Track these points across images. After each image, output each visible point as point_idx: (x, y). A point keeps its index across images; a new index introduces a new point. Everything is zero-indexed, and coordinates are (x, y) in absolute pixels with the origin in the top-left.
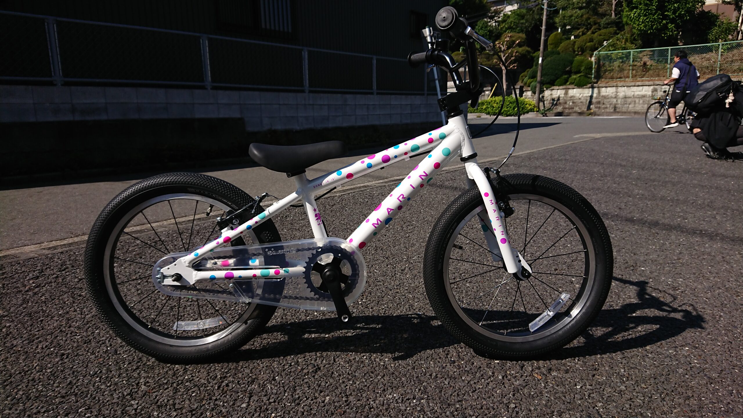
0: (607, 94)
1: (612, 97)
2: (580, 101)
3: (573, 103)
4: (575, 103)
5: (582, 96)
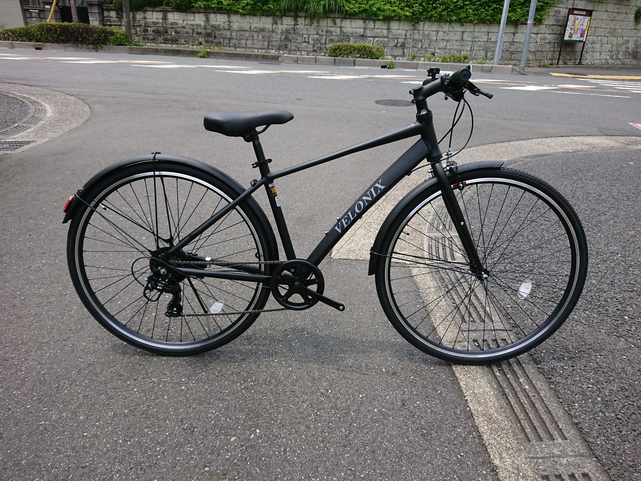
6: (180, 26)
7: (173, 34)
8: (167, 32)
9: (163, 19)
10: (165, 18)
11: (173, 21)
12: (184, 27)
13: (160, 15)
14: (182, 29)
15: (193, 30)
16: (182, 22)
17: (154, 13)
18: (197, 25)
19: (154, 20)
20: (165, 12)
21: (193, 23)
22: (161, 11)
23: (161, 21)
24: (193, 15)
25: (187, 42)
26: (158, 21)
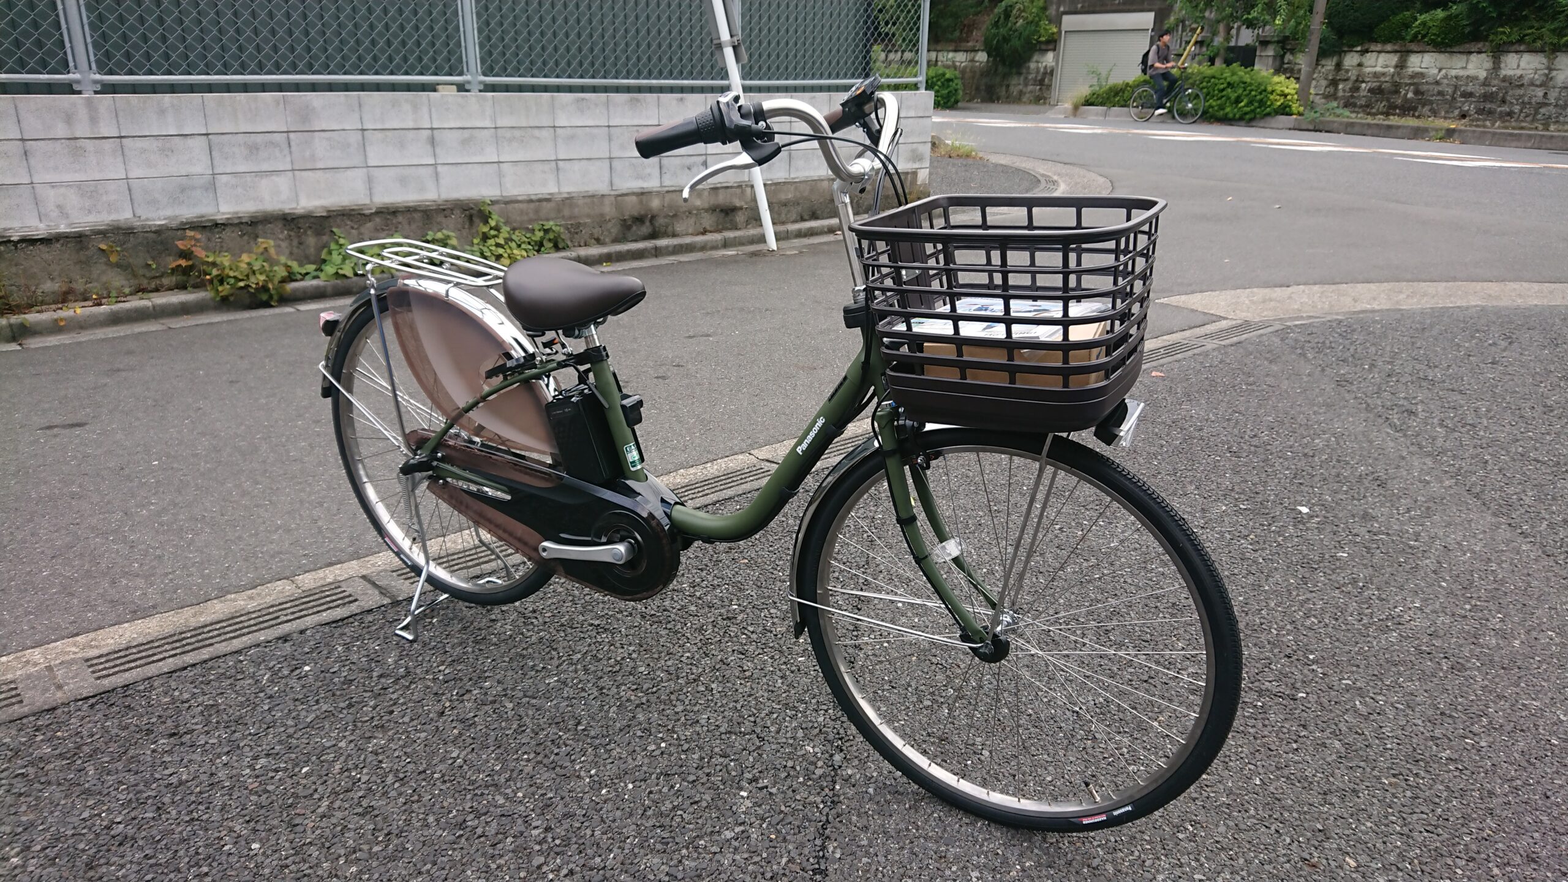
0: (1519, 72)
1: (1532, 84)
2: (1437, 88)
3: (1417, 92)
4: (1422, 94)
5: (1446, 77)
6: (1430, 80)
7: (1410, 95)
8: (1397, 92)
9: (1396, 67)
10: (1401, 66)
11: (1418, 70)
12: (1437, 83)
13: (1394, 59)
14: (1431, 87)
15: (1456, 87)
16: (1436, 71)
17: (1383, 56)
18: (1468, 77)
19: (1378, 69)
20: (1405, 53)
21: (1461, 73)
22: (1395, 52)
23: (1392, 70)
24: (1464, 57)
25: (1435, 113)
26: (1386, 70)
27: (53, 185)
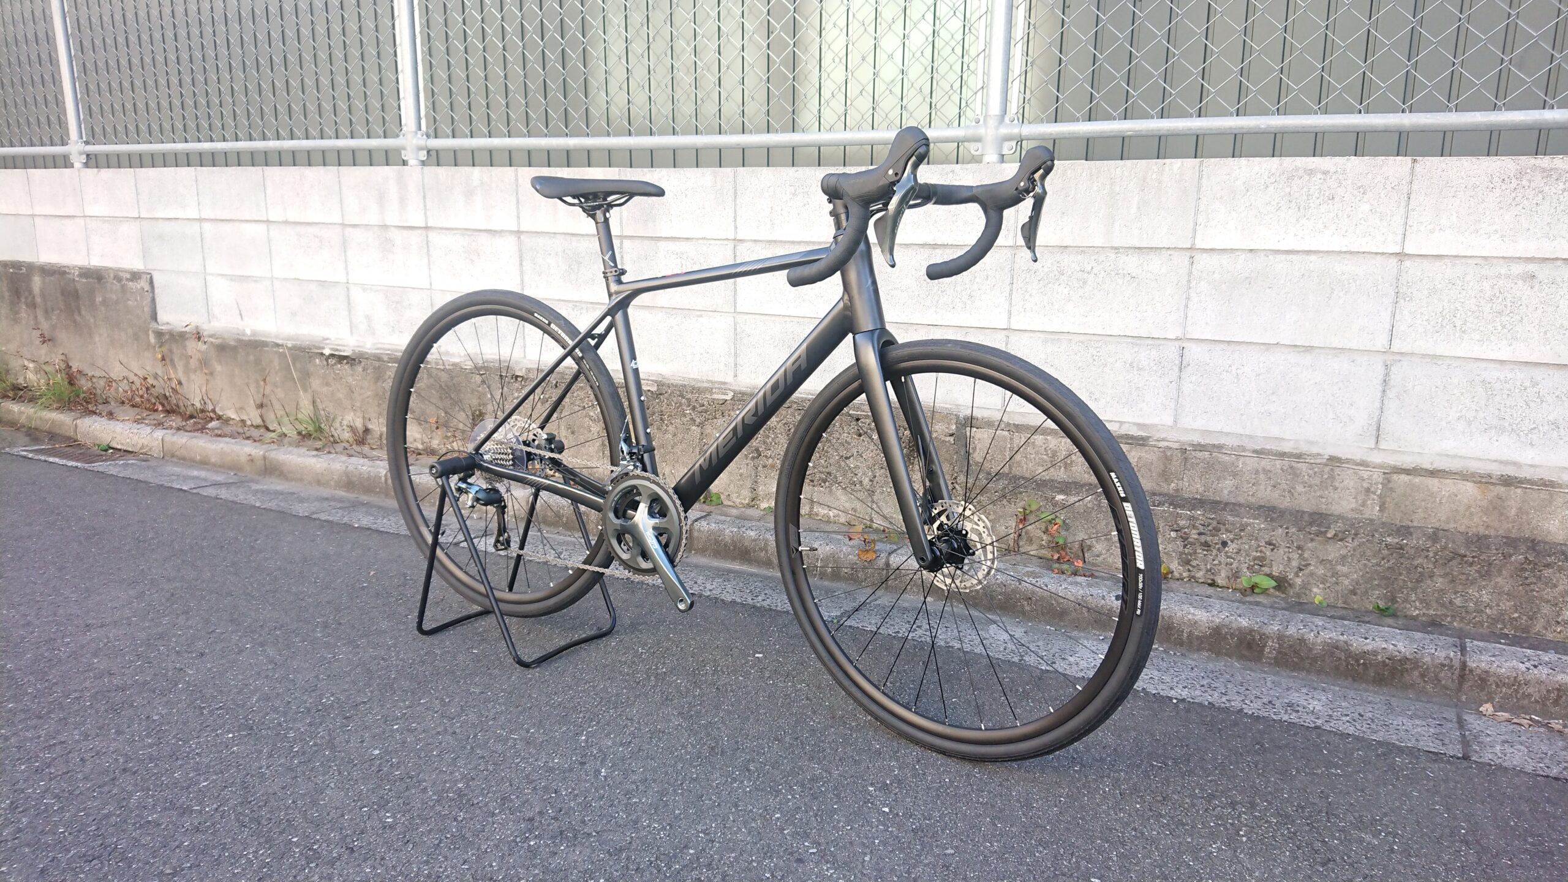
27: (364, 288)
